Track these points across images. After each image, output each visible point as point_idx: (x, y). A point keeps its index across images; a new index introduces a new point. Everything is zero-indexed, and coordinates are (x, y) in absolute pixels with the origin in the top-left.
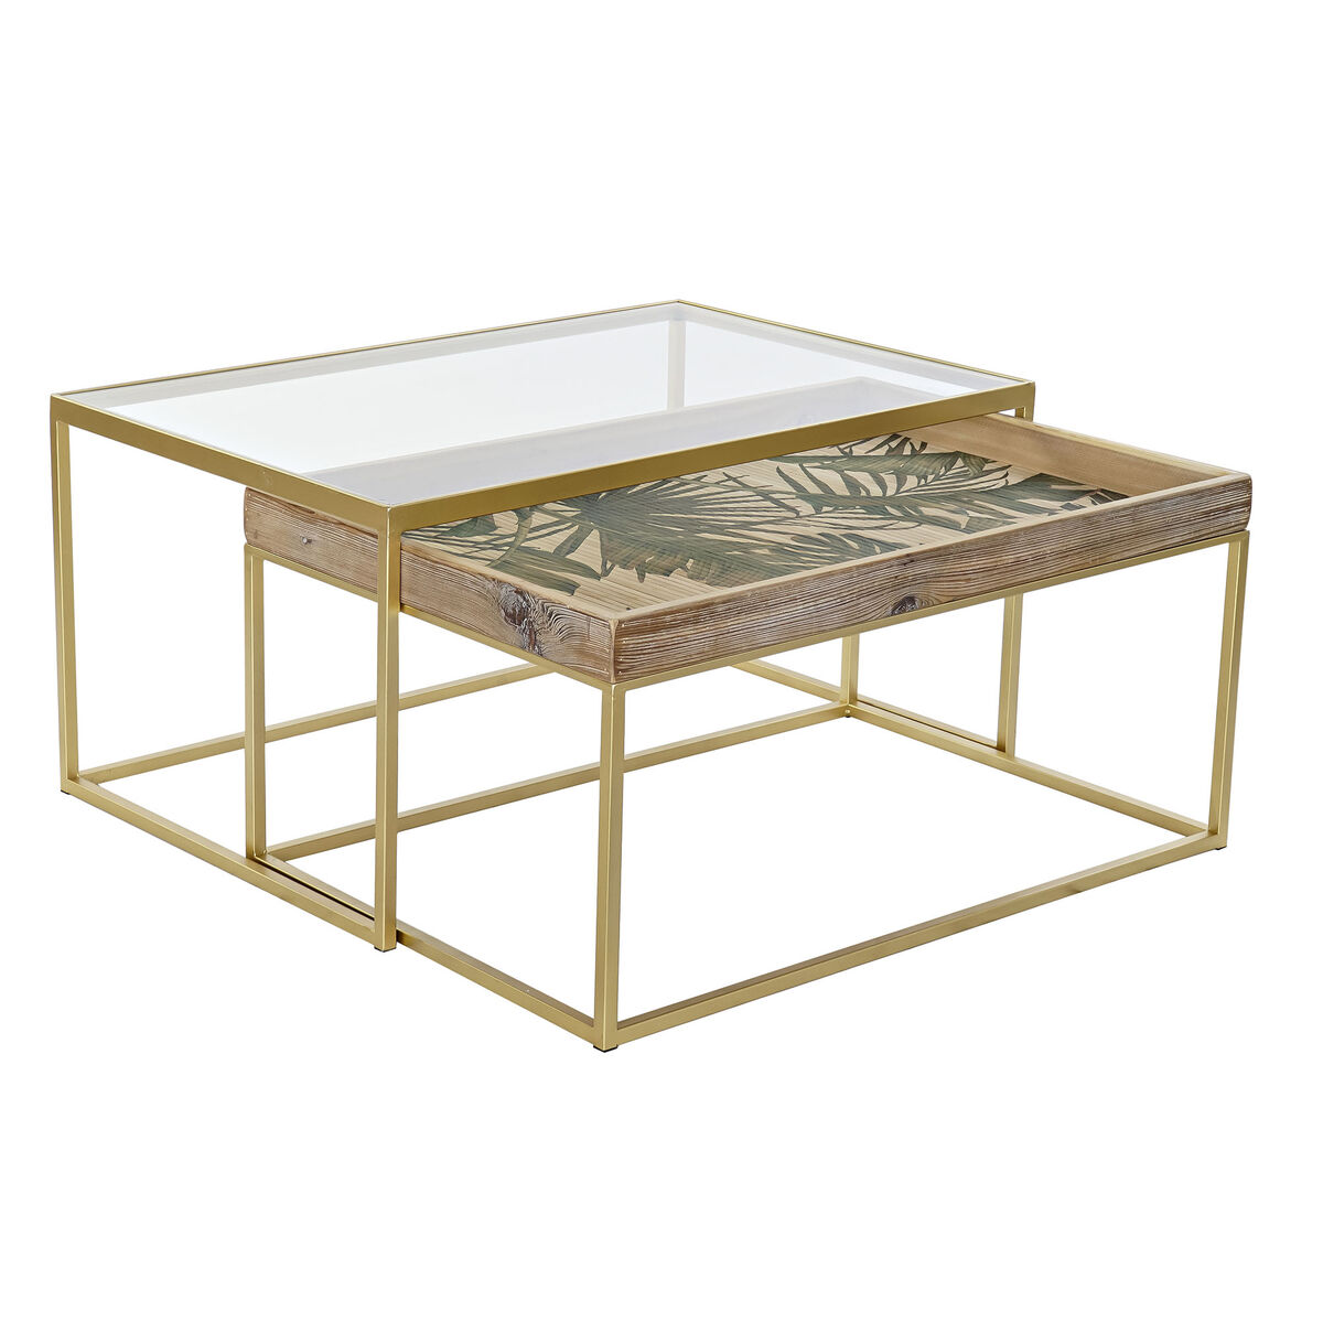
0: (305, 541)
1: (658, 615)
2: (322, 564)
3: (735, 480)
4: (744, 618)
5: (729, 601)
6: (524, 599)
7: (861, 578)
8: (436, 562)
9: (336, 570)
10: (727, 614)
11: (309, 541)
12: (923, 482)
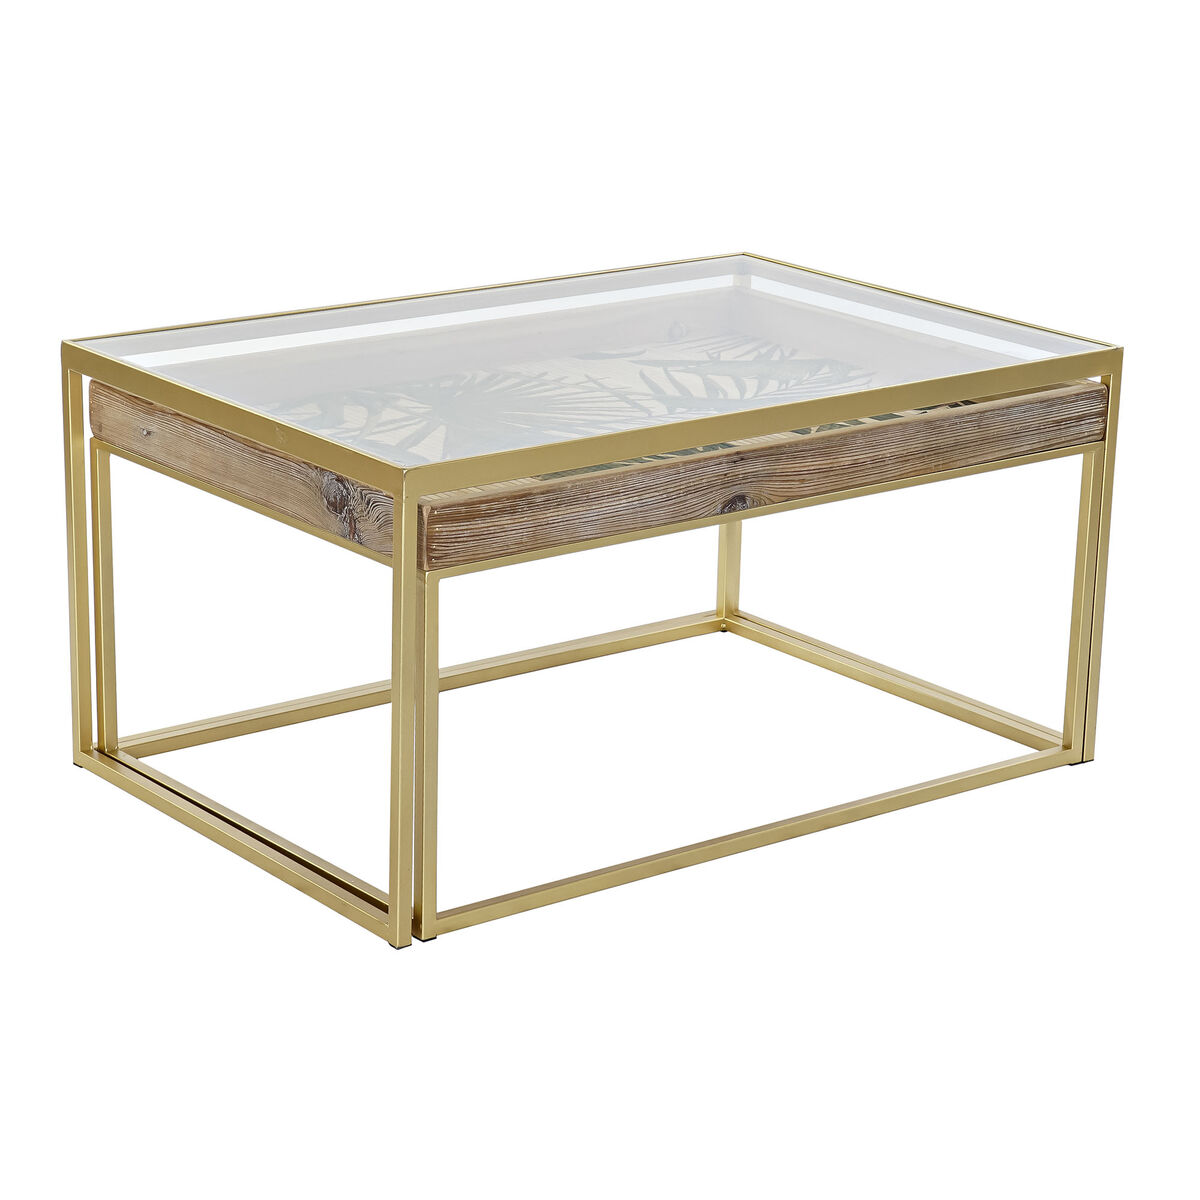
0: (145, 433)
1: (474, 503)
2: (161, 456)
3: (595, 382)
4: (563, 511)
5: (548, 492)
6: (344, 487)
7: (688, 474)
8: (264, 452)
9: (173, 461)
10: (546, 505)
11: (149, 433)
12: (784, 386)
